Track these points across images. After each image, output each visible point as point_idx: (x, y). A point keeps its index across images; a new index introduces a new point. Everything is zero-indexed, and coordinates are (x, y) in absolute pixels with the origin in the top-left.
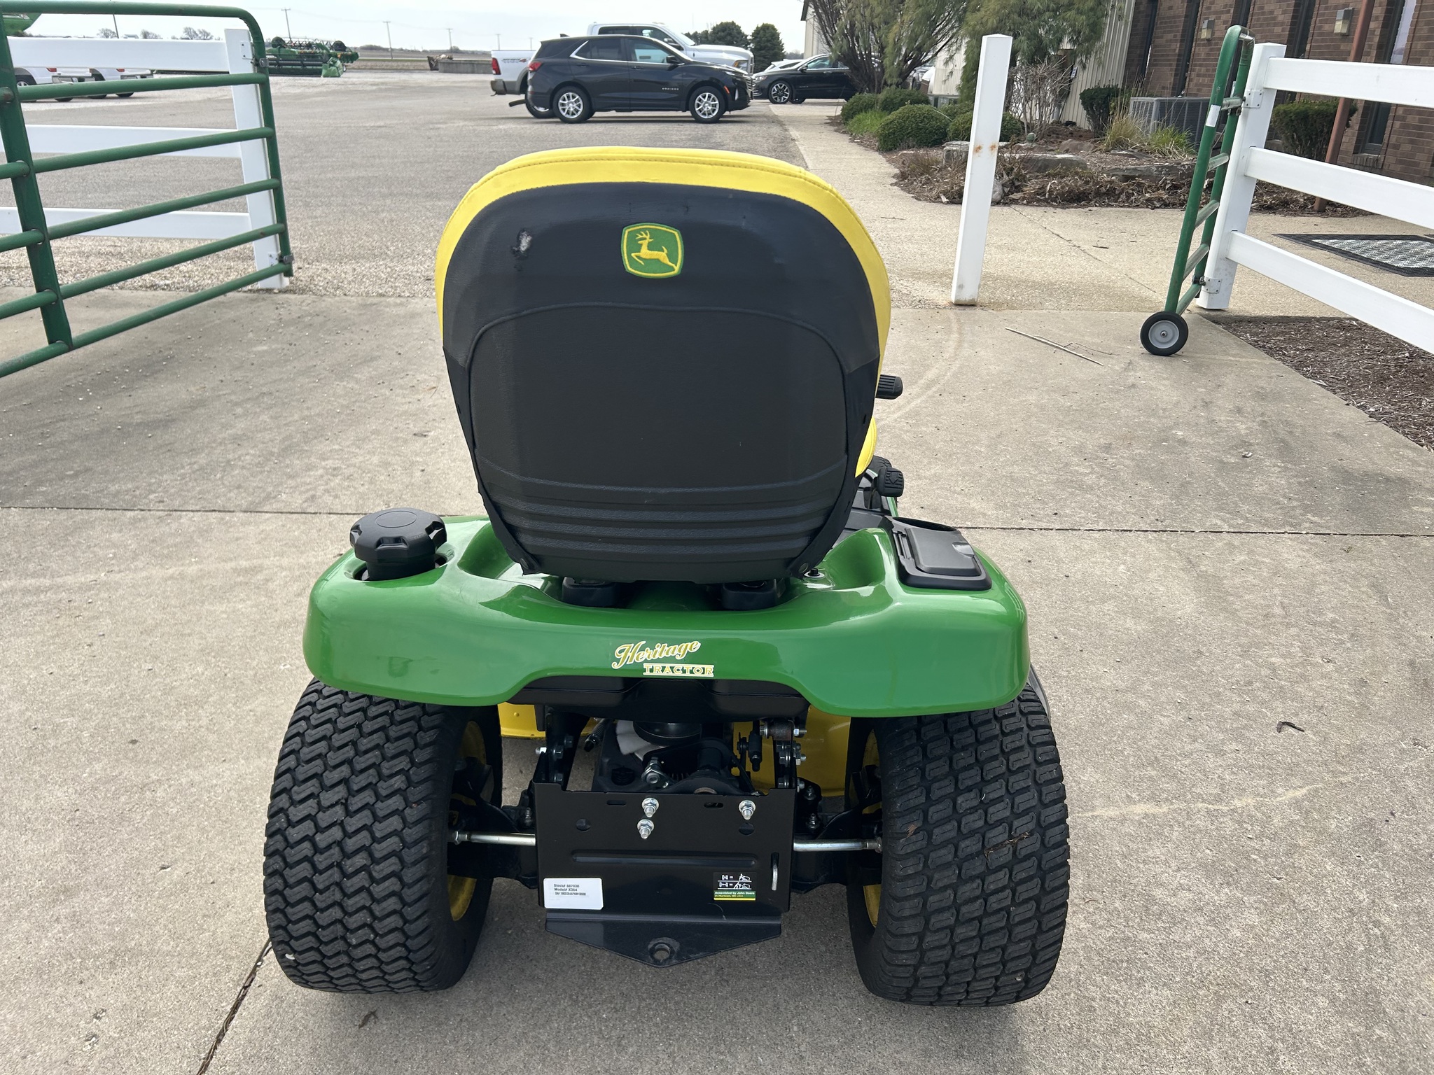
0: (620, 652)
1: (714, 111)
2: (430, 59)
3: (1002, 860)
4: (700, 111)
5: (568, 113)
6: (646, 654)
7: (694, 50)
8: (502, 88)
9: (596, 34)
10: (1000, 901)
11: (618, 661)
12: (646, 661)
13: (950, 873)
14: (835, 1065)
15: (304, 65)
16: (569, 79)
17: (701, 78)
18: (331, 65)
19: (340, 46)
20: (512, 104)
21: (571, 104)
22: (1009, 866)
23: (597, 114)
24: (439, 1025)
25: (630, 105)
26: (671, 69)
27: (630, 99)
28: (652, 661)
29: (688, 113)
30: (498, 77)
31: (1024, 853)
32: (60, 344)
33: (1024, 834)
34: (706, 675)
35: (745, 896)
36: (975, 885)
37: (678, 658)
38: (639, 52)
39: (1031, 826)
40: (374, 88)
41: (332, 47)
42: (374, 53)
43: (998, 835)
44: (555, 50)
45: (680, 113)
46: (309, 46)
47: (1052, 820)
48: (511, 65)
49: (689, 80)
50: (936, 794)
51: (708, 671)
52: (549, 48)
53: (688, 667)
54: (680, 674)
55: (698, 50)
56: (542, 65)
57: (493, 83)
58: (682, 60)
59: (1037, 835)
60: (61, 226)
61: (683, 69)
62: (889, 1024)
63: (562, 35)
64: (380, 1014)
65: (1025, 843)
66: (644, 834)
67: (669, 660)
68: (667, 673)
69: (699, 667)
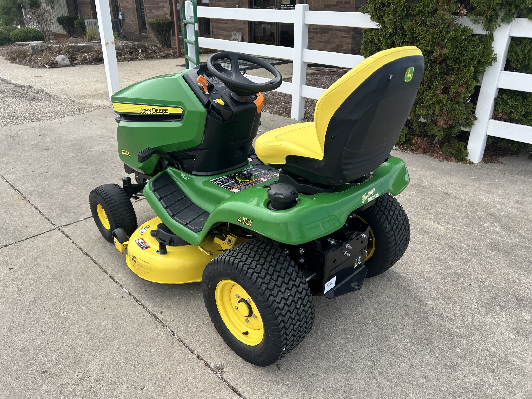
0: (363, 198)
6: (367, 196)
11: (363, 201)
12: (367, 198)
28: (369, 197)
35: (359, 263)
37: (372, 194)
51: (377, 195)
53: (374, 196)
54: (374, 199)
66: (350, 255)
67: (371, 196)
68: (372, 199)
69: (376, 195)
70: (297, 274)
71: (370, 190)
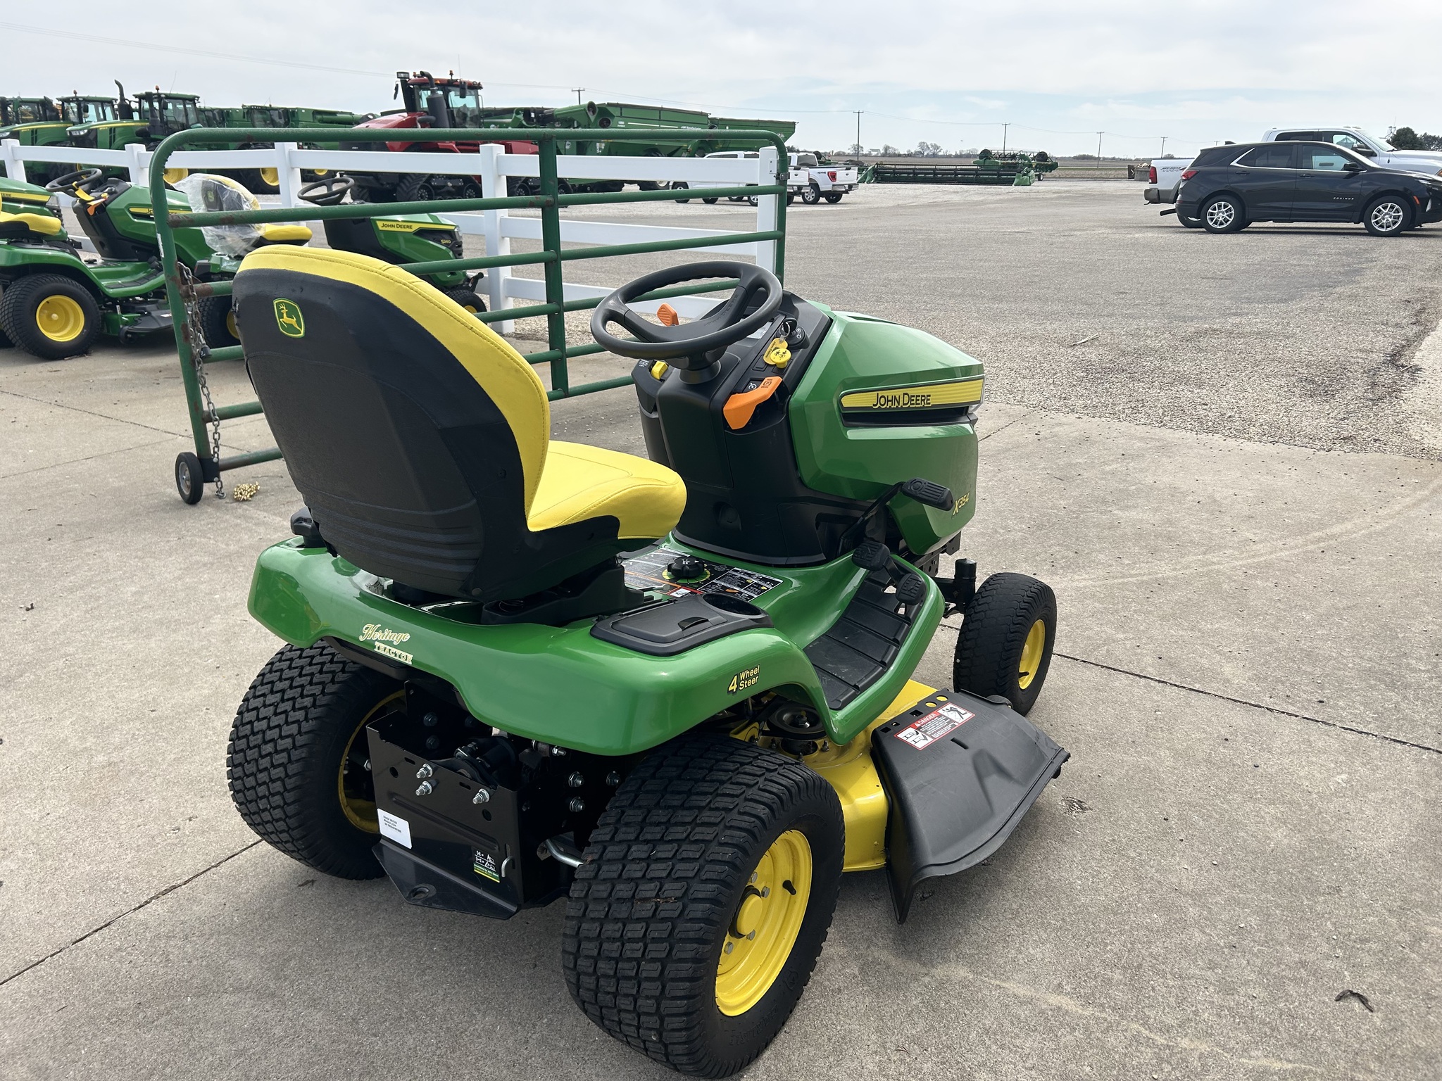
0: (366, 629)
1: (1394, 223)
2: (1130, 168)
3: (644, 914)
4: (1377, 223)
5: (1216, 223)
6: (378, 635)
7: (1390, 156)
8: (1156, 197)
9: (1272, 140)
10: (633, 950)
11: (363, 635)
12: (377, 640)
13: (601, 908)
14: (543, 1059)
15: (1000, 175)
16: (1222, 188)
17: (1386, 186)
18: (1024, 175)
19: (1042, 156)
20: (1163, 213)
21: (1222, 213)
22: (647, 921)
23: (1254, 224)
24: (339, 906)
25: (1290, 215)
26: (1349, 176)
27: (1291, 209)
28: (380, 641)
29: (1362, 225)
30: (1154, 186)
31: (663, 914)
32: (560, 392)
33: (671, 897)
34: (407, 662)
35: (493, 876)
36: (616, 927)
37: (395, 643)
38: (1317, 160)
39: (679, 894)
40: (1055, 195)
41: (1034, 158)
42: (1085, 162)
43: (648, 890)
44: (1213, 158)
45: (1352, 225)
46: (1013, 157)
47: (700, 896)
48: (1170, 173)
49: (1367, 189)
50: (619, 837)
51: (407, 658)
52: (1209, 156)
53: (399, 652)
54: (392, 656)
55: (1395, 156)
56: (1198, 173)
57: (1147, 191)
58: (1365, 166)
59: (680, 904)
60: (576, 302)
61: (1364, 177)
62: (614, 1053)
63: (1227, 143)
64: (315, 884)
65: (666, 906)
67: (389, 643)
68: (386, 653)
69: (404, 654)
70: (309, 705)
71: (396, 630)
